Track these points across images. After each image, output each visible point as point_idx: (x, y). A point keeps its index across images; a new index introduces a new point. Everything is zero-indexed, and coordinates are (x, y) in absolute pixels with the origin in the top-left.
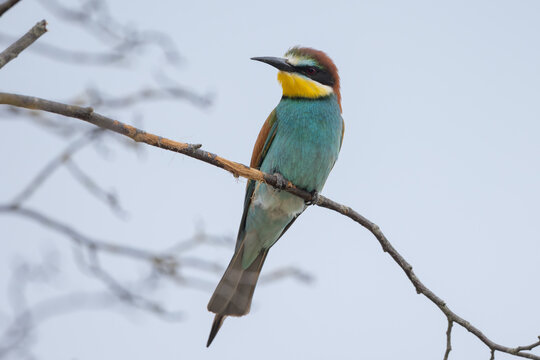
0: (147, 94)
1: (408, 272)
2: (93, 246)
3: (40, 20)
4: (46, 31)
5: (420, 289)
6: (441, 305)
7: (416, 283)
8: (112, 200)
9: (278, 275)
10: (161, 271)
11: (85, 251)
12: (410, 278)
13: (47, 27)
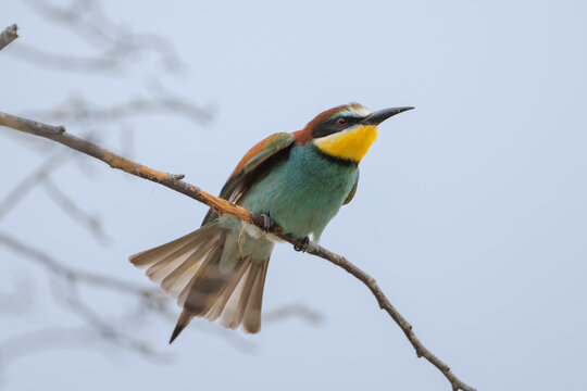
0: (139, 106)
1: (408, 331)
2: (72, 276)
3: (10, 24)
4: (17, 36)
5: (421, 352)
6: (444, 370)
7: (416, 345)
8: (95, 225)
9: (282, 313)
10: (150, 306)
11: (62, 282)
12: (410, 339)
13: (18, 32)
